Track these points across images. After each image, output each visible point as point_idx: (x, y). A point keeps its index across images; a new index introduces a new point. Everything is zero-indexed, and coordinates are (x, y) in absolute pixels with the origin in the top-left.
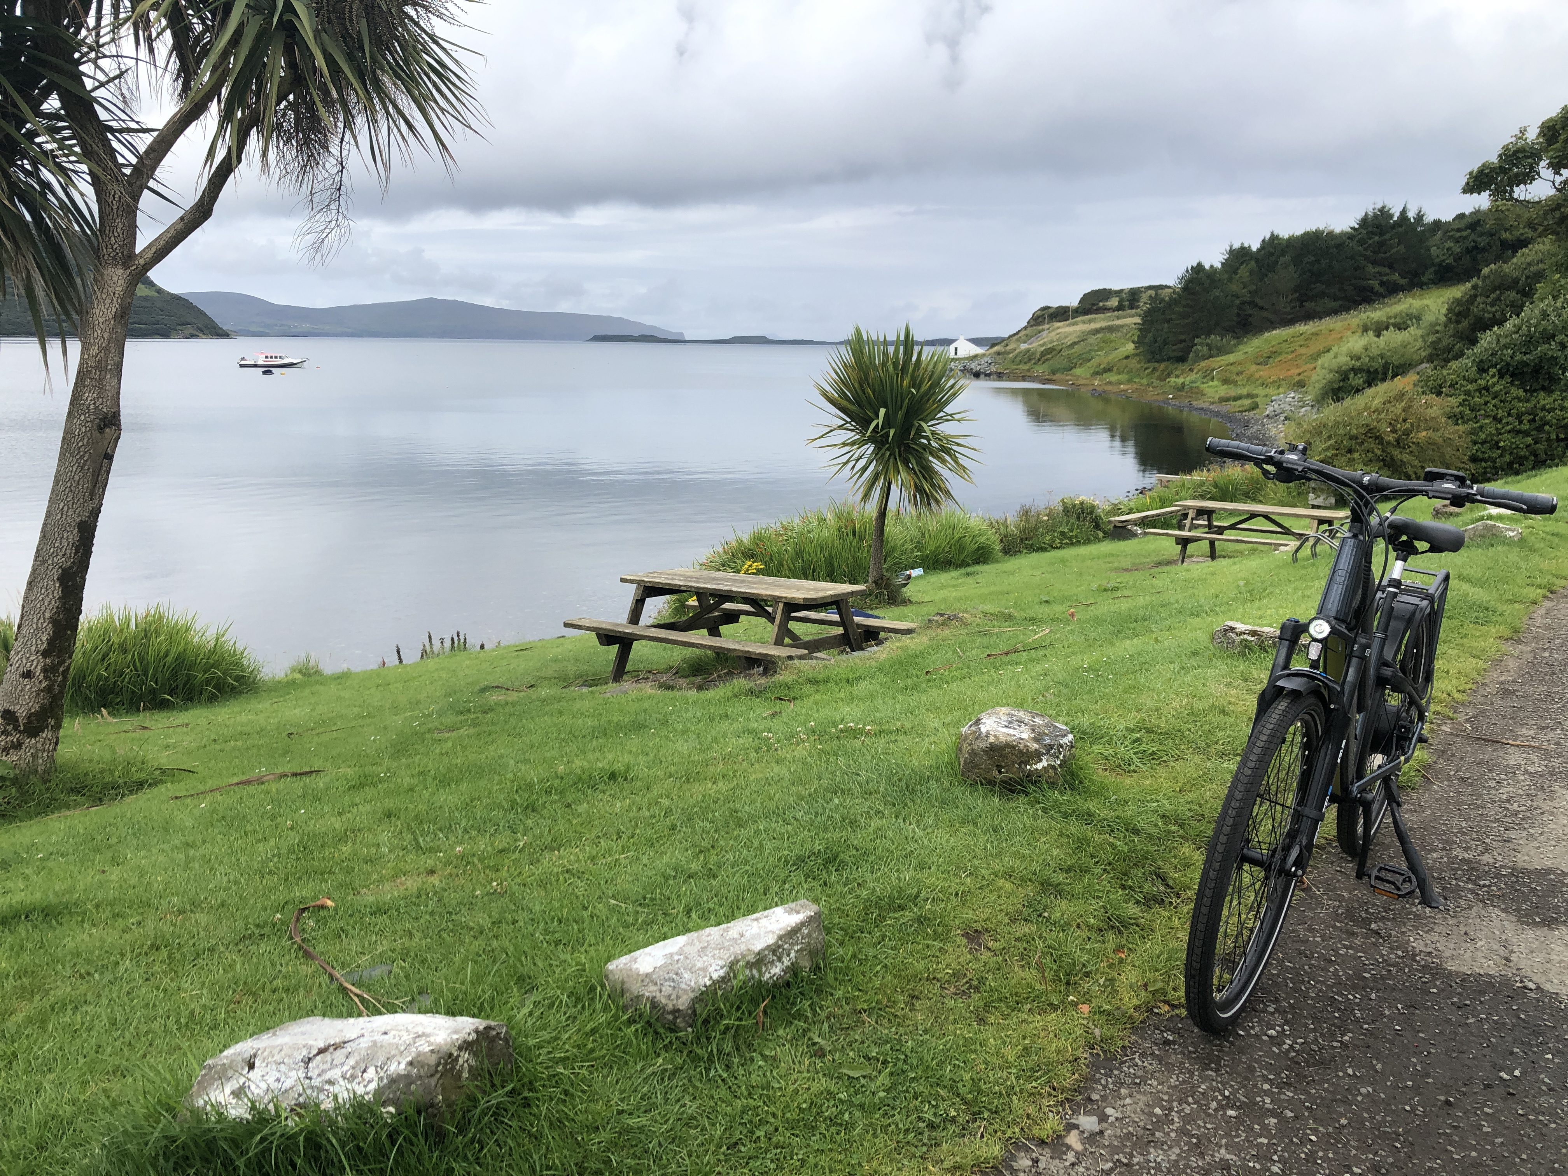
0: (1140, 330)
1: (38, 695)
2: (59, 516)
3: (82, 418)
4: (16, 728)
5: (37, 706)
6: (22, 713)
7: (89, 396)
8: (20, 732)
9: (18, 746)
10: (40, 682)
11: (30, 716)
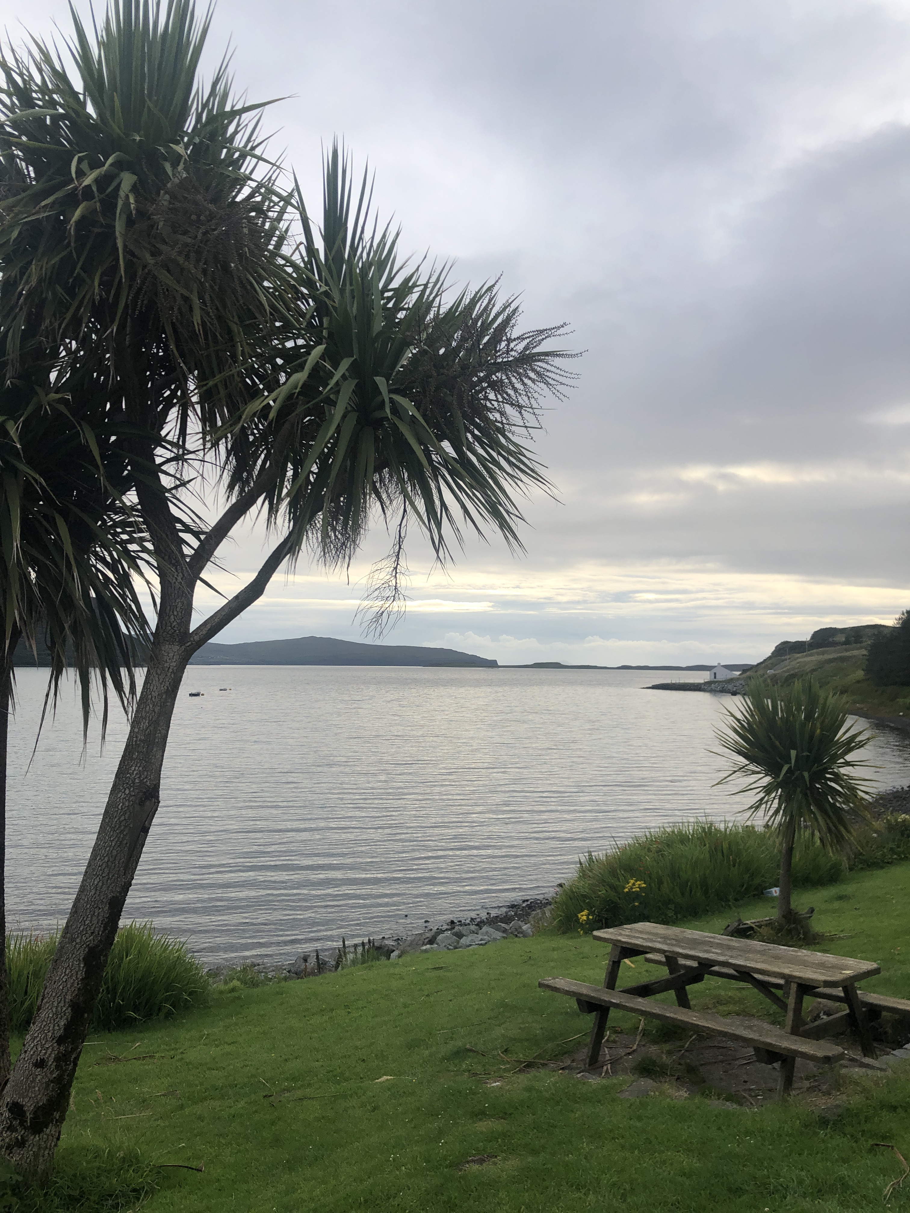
0: (868, 660)
1: (48, 1085)
2: (93, 892)
3: (127, 792)
4: (21, 1124)
5: (45, 1099)
6: (29, 1107)
7: (135, 769)
8: (25, 1128)
9: (21, 1144)
10: (52, 1073)
11: (37, 1109)
